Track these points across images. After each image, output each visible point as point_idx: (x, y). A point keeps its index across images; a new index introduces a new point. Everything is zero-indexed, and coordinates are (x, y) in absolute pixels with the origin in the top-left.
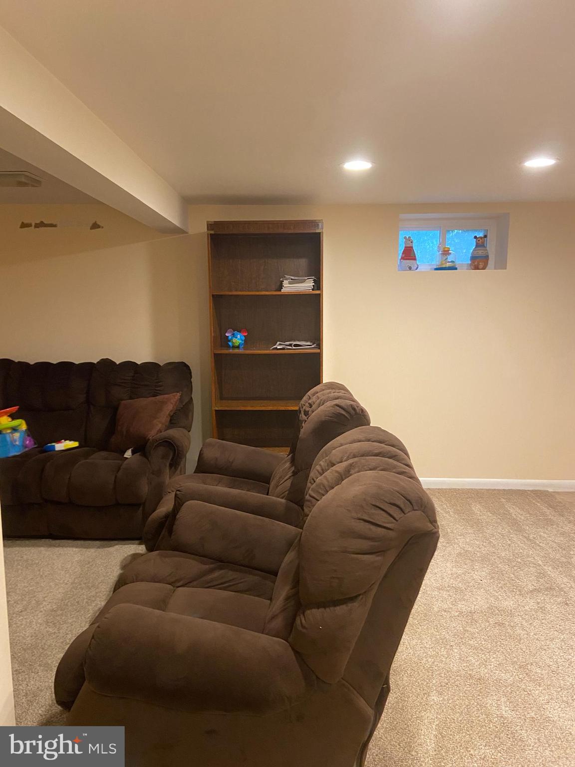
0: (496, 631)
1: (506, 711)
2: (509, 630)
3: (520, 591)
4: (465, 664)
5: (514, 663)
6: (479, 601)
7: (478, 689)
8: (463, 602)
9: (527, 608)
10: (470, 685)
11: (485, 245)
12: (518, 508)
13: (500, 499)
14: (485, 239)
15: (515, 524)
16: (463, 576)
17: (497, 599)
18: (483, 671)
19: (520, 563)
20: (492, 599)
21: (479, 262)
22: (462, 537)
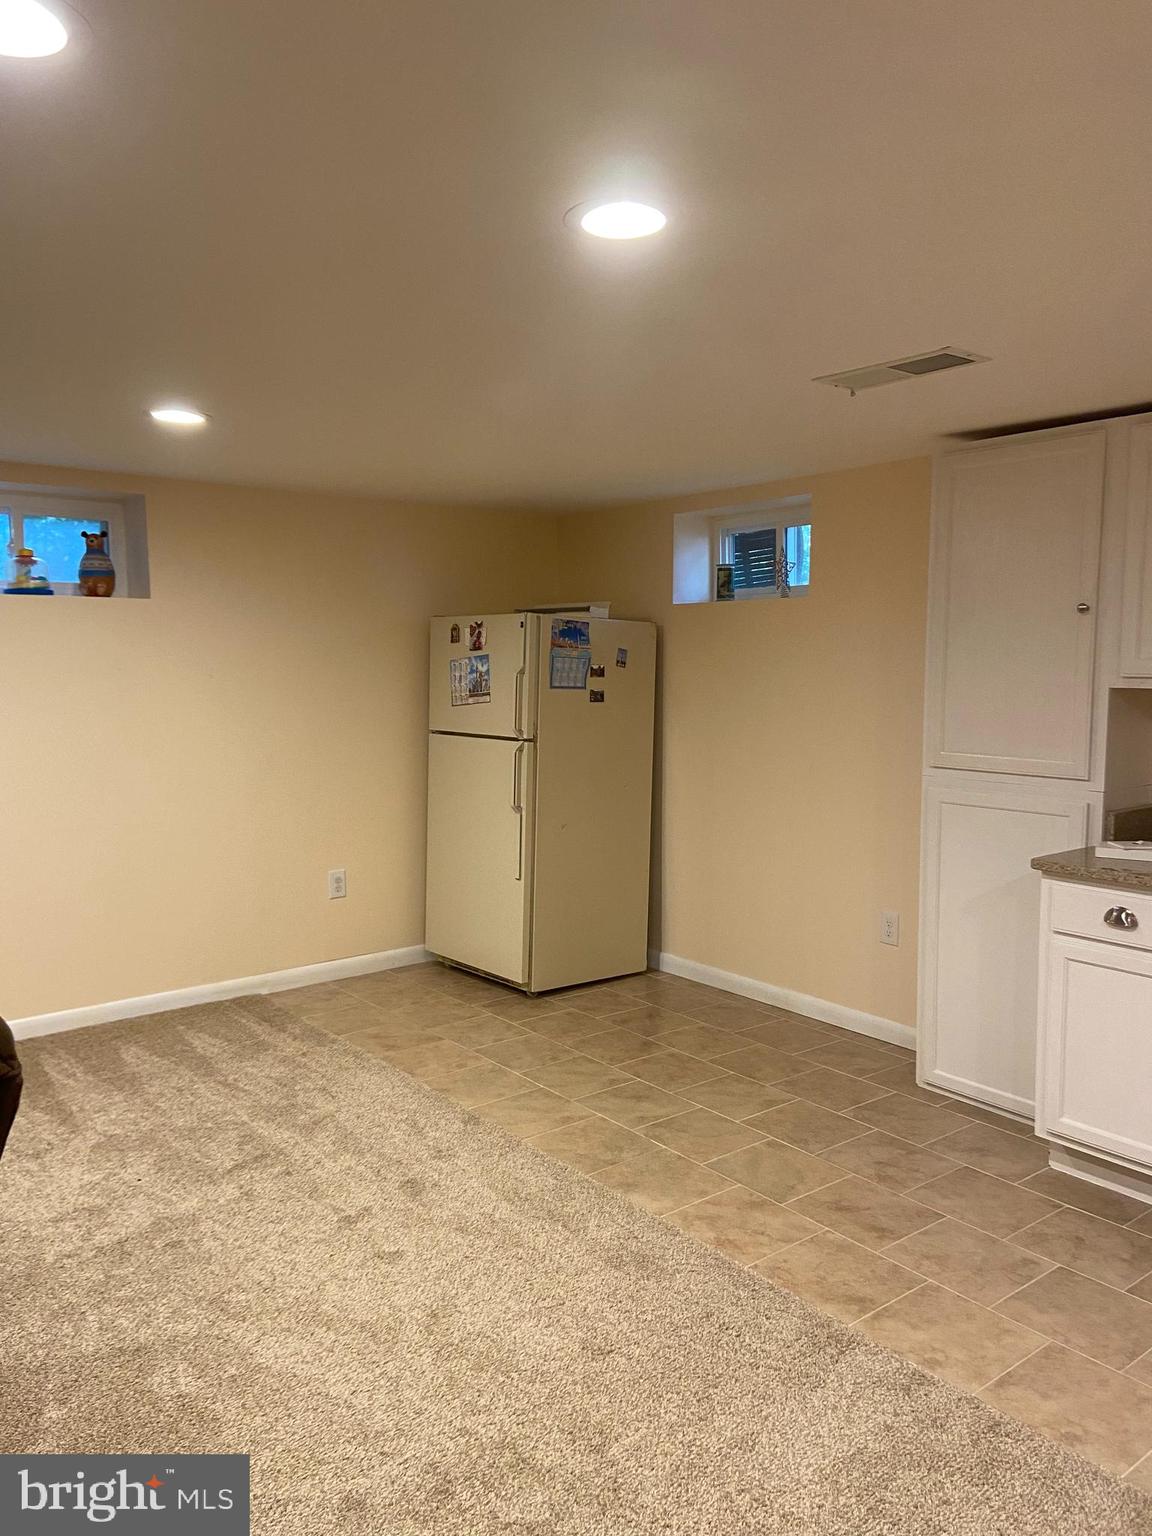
0: (168, 1259)
1: (187, 1384)
2: (191, 1249)
3: (210, 1176)
4: (110, 1335)
5: (198, 1301)
6: (136, 1217)
7: (135, 1367)
8: (106, 1229)
9: (221, 1201)
10: (120, 1366)
11: (106, 551)
12: (207, 1036)
13: (174, 1027)
14: (105, 539)
15: (204, 1067)
16: (103, 1183)
17: (169, 1203)
18: (145, 1335)
19: (211, 1129)
20: (158, 1206)
21: (96, 581)
22: (102, 1113)
